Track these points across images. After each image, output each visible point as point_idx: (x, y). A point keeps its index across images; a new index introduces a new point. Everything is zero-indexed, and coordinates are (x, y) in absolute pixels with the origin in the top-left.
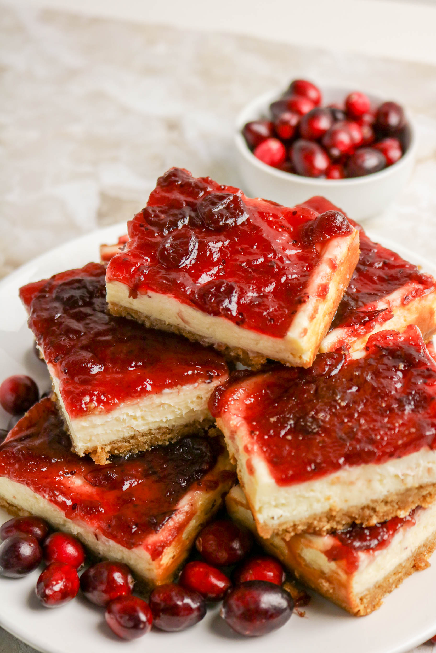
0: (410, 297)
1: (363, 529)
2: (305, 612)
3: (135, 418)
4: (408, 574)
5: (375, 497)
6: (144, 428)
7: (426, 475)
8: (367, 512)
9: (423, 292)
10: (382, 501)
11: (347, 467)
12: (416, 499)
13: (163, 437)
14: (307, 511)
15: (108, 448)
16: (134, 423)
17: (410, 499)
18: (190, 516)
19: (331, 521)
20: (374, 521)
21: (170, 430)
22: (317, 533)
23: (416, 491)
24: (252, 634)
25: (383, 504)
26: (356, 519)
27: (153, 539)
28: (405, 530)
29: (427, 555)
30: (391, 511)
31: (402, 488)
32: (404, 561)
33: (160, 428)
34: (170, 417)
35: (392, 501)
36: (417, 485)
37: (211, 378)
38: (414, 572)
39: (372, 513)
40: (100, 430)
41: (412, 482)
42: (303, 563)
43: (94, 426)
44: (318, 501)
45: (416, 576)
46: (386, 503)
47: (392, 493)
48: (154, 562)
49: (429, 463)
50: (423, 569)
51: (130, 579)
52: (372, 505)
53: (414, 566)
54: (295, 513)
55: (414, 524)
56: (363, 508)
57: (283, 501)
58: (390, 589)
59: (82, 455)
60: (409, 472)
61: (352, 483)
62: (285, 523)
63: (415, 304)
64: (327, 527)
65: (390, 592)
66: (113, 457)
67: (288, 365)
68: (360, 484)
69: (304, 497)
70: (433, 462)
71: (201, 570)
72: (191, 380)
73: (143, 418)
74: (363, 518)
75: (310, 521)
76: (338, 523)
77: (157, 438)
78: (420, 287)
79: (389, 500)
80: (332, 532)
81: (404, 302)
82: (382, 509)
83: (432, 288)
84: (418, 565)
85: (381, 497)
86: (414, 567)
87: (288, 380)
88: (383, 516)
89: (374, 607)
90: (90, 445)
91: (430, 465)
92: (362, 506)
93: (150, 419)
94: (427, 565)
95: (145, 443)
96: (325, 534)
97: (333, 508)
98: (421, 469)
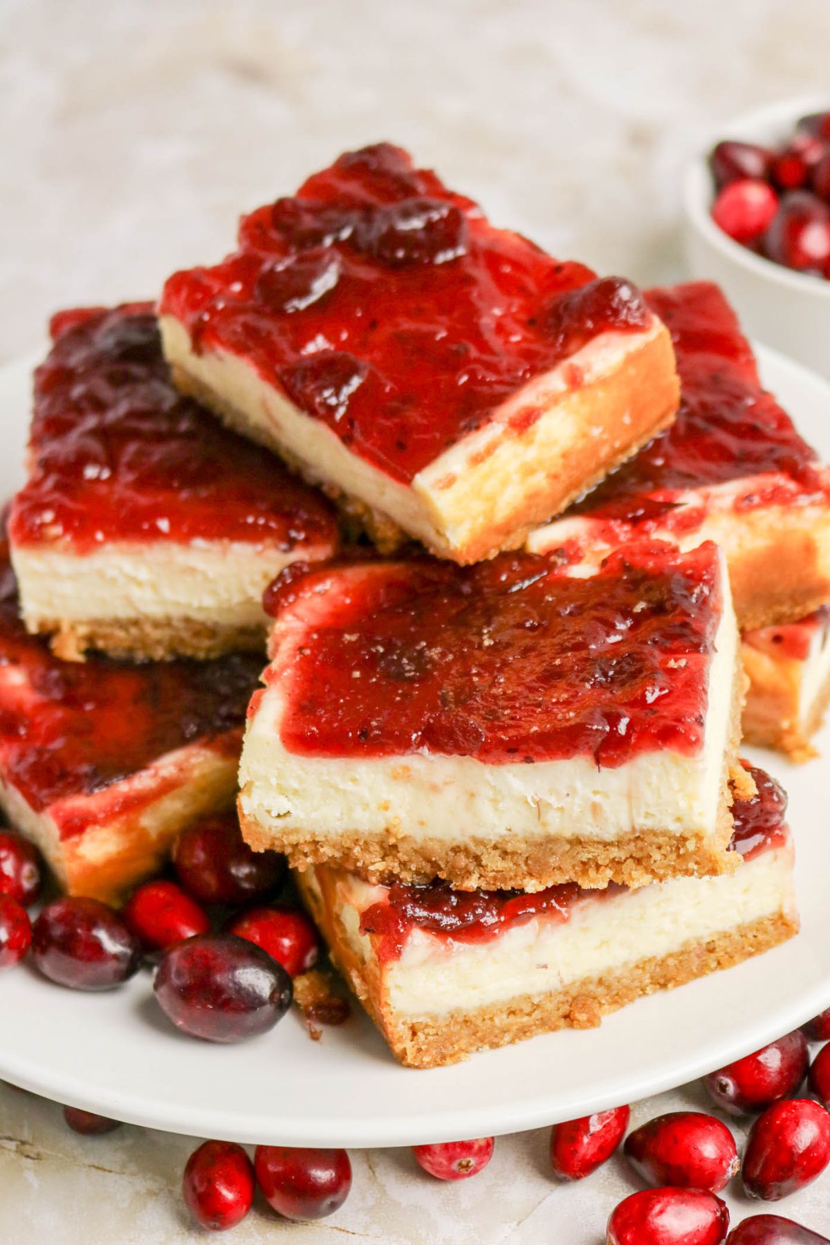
0: (756, 499)
1: (449, 892)
2: (321, 1032)
3: (139, 584)
4: (546, 1025)
5: (480, 833)
6: (154, 610)
7: (589, 817)
8: (462, 861)
9: (794, 496)
10: (495, 847)
11: (425, 750)
12: (567, 866)
13: (195, 642)
14: (341, 819)
15: (83, 630)
16: (137, 593)
17: (553, 861)
18: (167, 787)
19: (389, 859)
20: (472, 884)
21: (210, 631)
22: (361, 875)
23: (567, 847)
24: (187, 1028)
25: (497, 853)
26: (441, 869)
27: (78, 803)
28: (542, 925)
29: (606, 1007)
30: (512, 874)
31: (538, 831)
32: (539, 994)
33: (187, 620)
34: (209, 601)
35: (514, 853)
36: (568, 834)
37: (292, 543)
38: (564, 1028)
39: (472, 867)
40: (67, 588)
41: (558, 825)
42: (340, 936)
43: (56, 576)
44: (366, 806)
45: (565, 1038)
46: (505, 854)
47: (516, 835)
48: (61, 844)
49: (595, 793)
50: (583, 1027)
51: (27, 869)
52: (473, 848)
53: (566, 1017)
54: (314, 815)
55: (565, 921)
56: (456, 850)
57: (295, 785)
58: (496, 1040)
59: (33, 628)
60: (552, 800)
61: (434, 789)
62: (296, 831)
63: (769, 517)
64: (380, 866)
65: (494, 1046)
66: (94, 654)
67: (432, 551)
68: (450, 795)
69: (337, 789)
70: (606, 795)
71: (161, 895)
72: (252, 534)
73: (154, 587)
74: (453, 871)
75: (348, 844)
76: (404, 865)
77: (182, 641)
78: (792, 486)
79: (509, 848)
80: (389, 880)
81: (742, 506)
82: (494, 862)
83: (819, 496)
84: (574, 1016)
85: (494, 839)
86: (568, 1019)
87: (427, 582)
88: (495, 879)
89: (444, 1057)
90: (49, 614)
91: (598, 799)
92: (455, 844)
93: (168, 594)
94: (592, 1022)
95: (159, 642)
96: (374, 879)
97: (393, 830)
98: (578, 801)
